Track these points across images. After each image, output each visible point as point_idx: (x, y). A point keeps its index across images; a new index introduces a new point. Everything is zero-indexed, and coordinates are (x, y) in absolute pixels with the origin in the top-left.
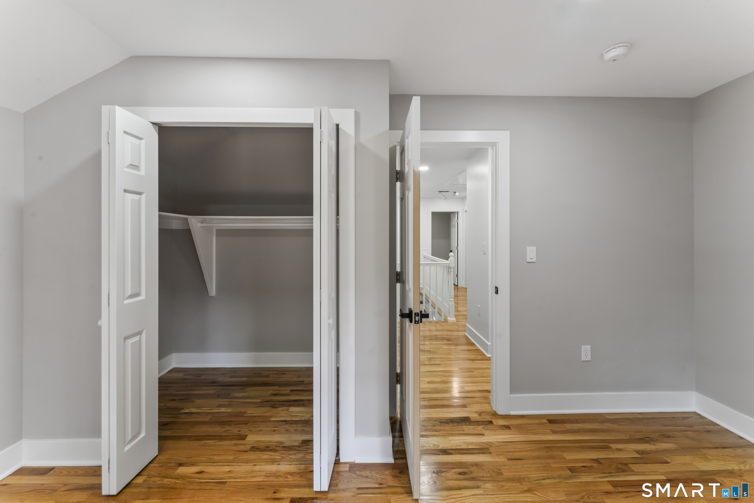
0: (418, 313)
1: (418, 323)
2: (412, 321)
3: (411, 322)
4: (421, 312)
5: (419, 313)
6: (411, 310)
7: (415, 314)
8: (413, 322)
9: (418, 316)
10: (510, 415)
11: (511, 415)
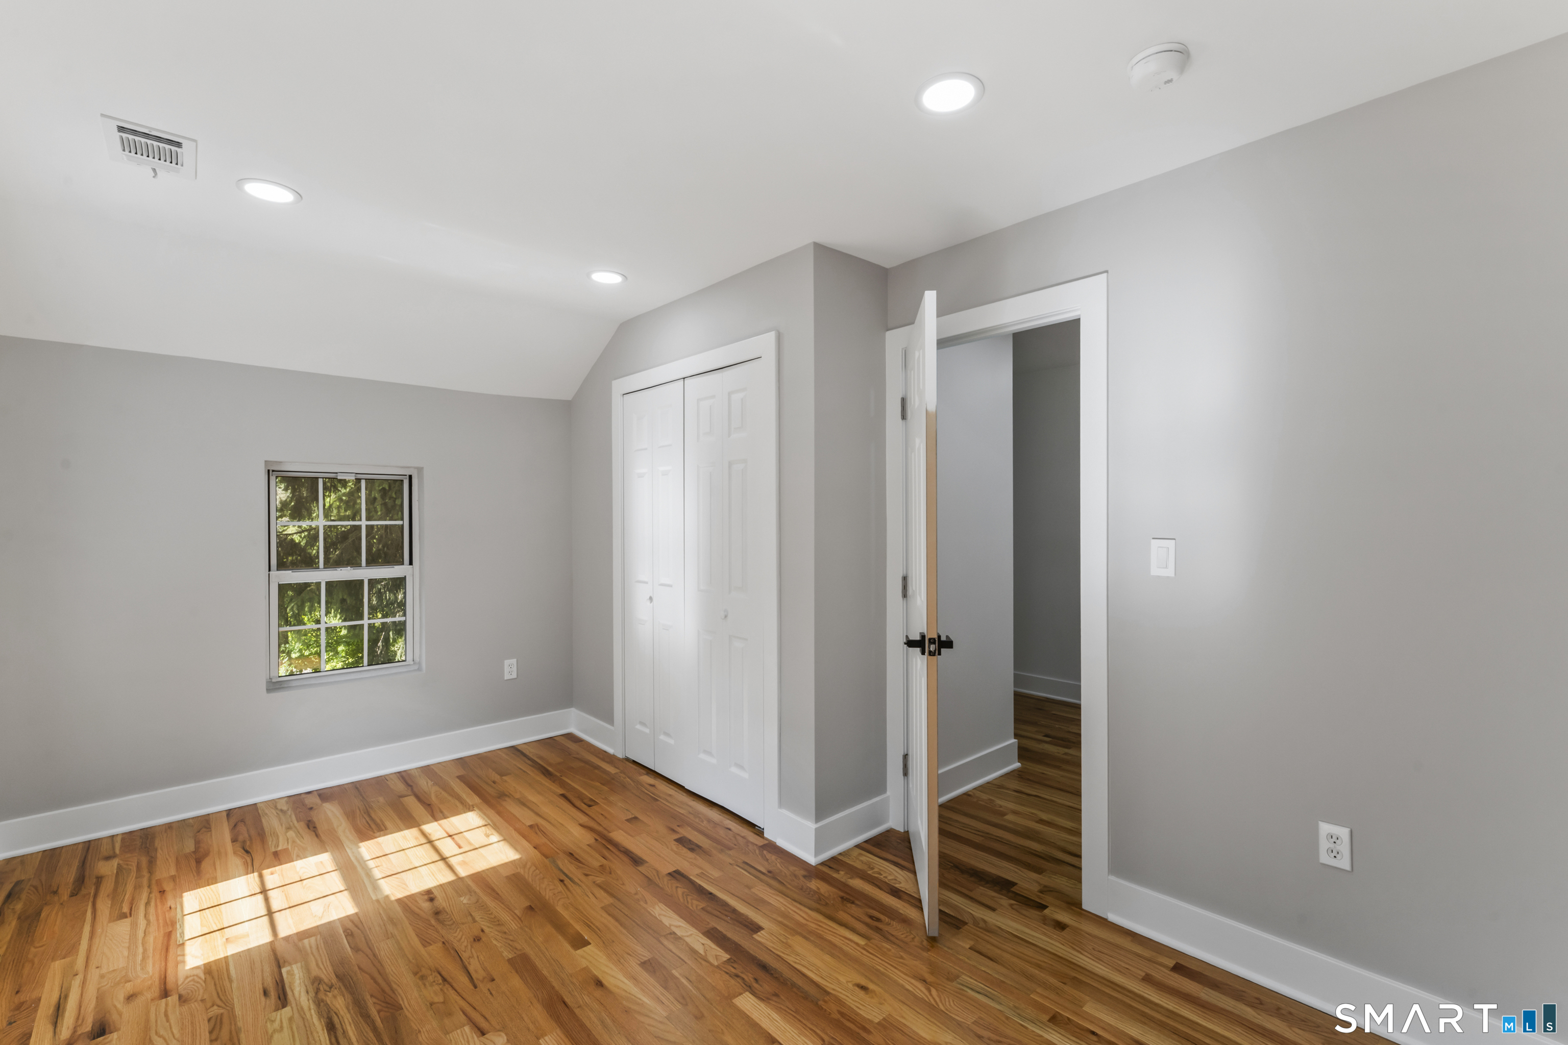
0: (934, 639)
1: (934, 655)
2: (925, 652)
3: (923, 653)
4: (939, 637)
5: (937, 639)
6: (923, 634)
7: (930, 639)
8: (926, 654)
9: (934, 643)
10: (1106, 920)
11: (1109, 920)
